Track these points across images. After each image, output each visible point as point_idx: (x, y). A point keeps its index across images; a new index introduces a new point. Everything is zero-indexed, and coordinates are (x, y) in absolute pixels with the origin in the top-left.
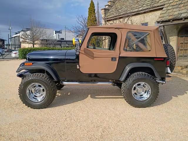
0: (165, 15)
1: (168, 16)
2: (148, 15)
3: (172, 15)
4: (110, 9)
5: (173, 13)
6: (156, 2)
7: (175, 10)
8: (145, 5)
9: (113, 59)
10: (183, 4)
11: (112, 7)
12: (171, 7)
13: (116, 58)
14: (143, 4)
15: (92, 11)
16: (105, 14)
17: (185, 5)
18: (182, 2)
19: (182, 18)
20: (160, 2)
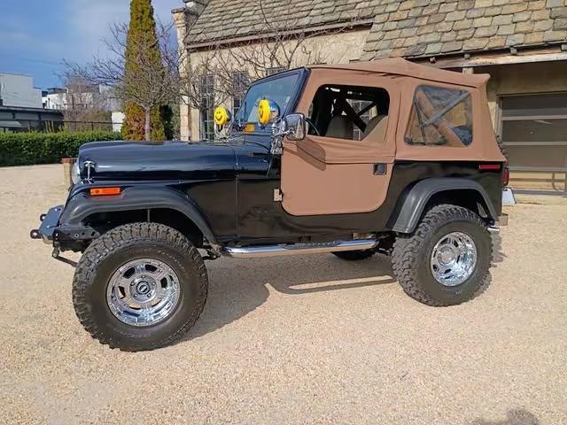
0: (382, 44)
1: (389, 47)
2: (326, 41)
3: (400, 45)
4: (200, 12)
5: (403, 40)
6: (349, 6)
7: (405, 32)
8: (318, 11)
9: (378, 168)
10: (426, 18)
11: (207, 6)
12: (394, 25)
13: (384, 165)
14: (309, 8)
15: (143, 12)
16: (187, 25)
17: (432, 20)
18: (424, 13)
19: (429, 58)
20: (358, 6)
